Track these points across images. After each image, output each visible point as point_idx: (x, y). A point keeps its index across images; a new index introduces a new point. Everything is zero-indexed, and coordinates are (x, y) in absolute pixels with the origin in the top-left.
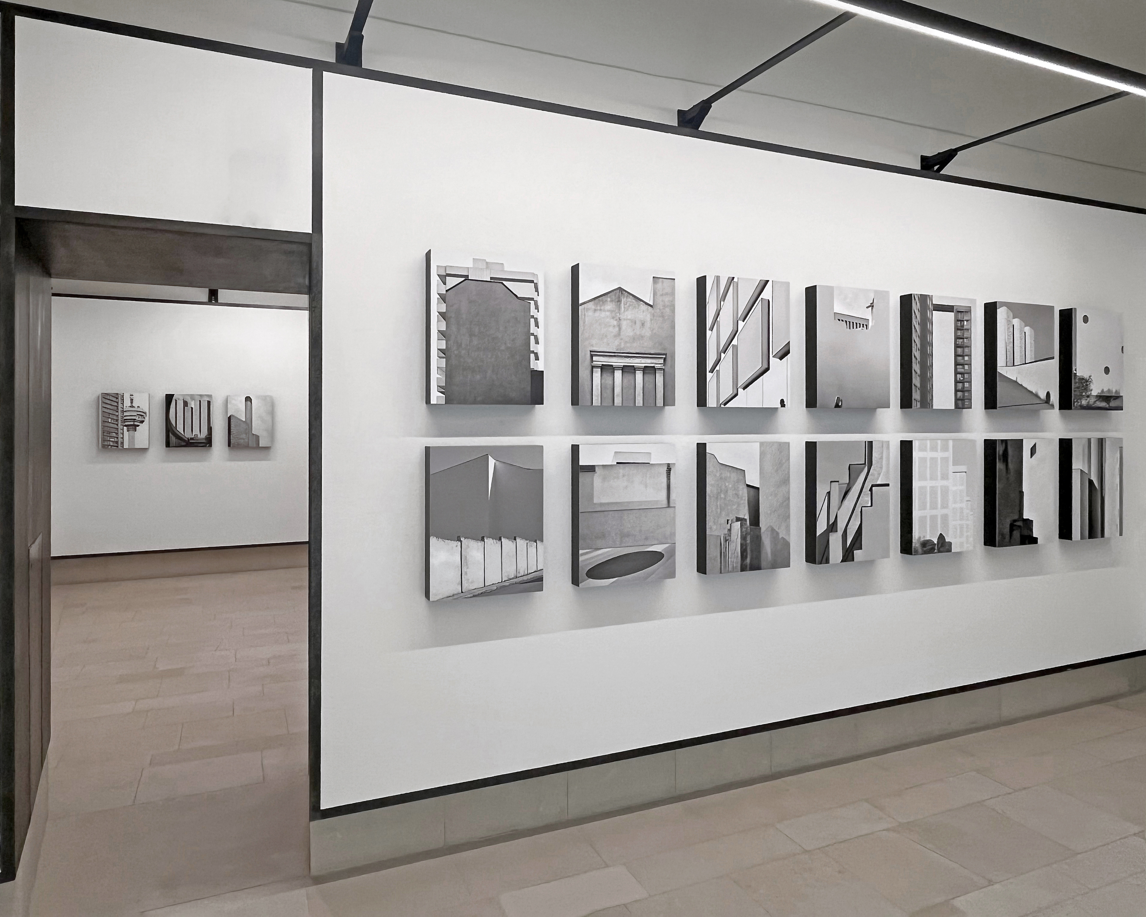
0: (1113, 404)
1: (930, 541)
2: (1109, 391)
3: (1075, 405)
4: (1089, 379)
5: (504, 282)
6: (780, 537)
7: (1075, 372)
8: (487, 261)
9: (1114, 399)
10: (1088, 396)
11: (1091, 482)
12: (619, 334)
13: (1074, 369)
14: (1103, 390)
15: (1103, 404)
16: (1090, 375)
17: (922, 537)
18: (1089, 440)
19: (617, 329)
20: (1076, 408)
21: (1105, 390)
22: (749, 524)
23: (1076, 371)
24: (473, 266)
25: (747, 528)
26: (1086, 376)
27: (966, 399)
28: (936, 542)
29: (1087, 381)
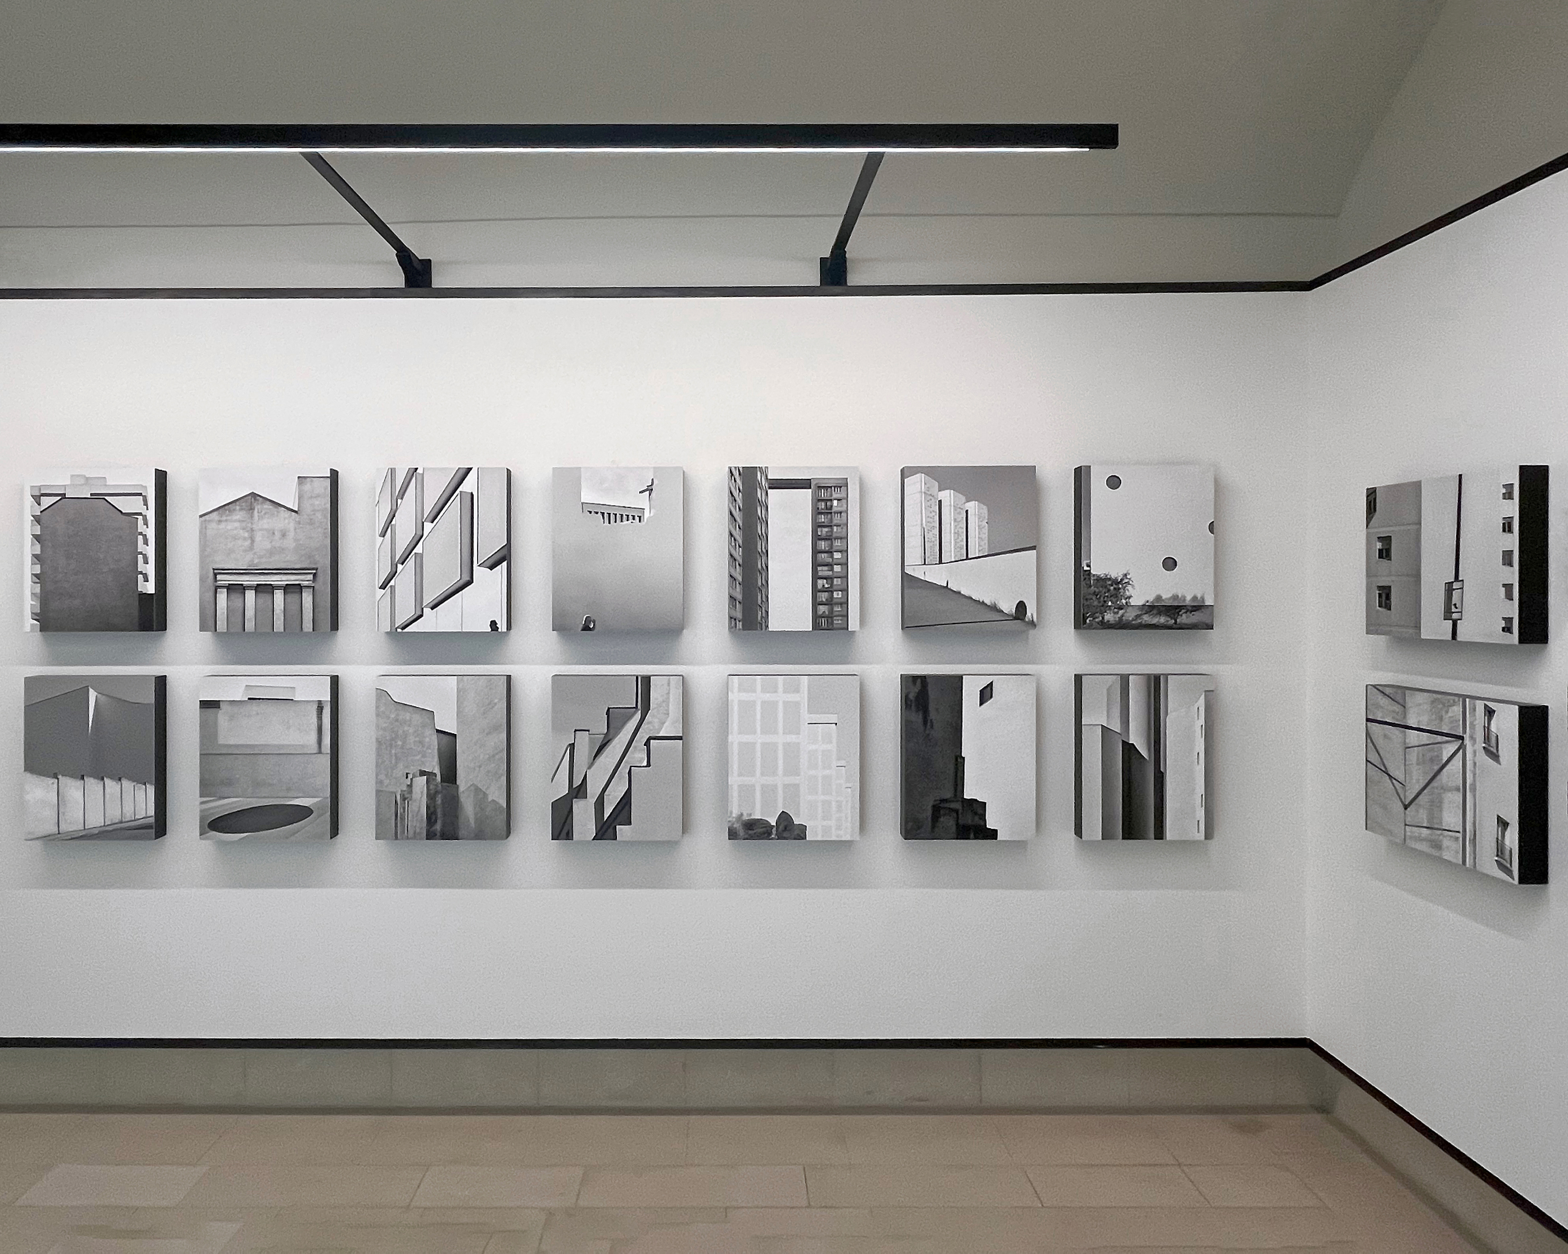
0: (1187, 619)
1: (761, 822)
2: (1176, 597)
4: (1122, 579)
5: (106, 498)
6: (490, 799)
7: (1086, 568)
8: (87, 476)
9: (1191, 612)
10: (1121, 608)
11: (1129, 749)
12: (251, 548)
13: (1083, 564)
14: (1159, 597)
15: (1161, 620)
16: (1125, 572)
17: (745, 814)
18: (1125, 679)
19: (249, 542)
20: (1090, 627)
21: (1164, 597)
22: (439, 780)
23: (1089, 566)
24: (71, 481)
25: (436, 785)
26: (1115, 573)
27: (835, 616)
28: (774, 824)
29: (1118, 583)
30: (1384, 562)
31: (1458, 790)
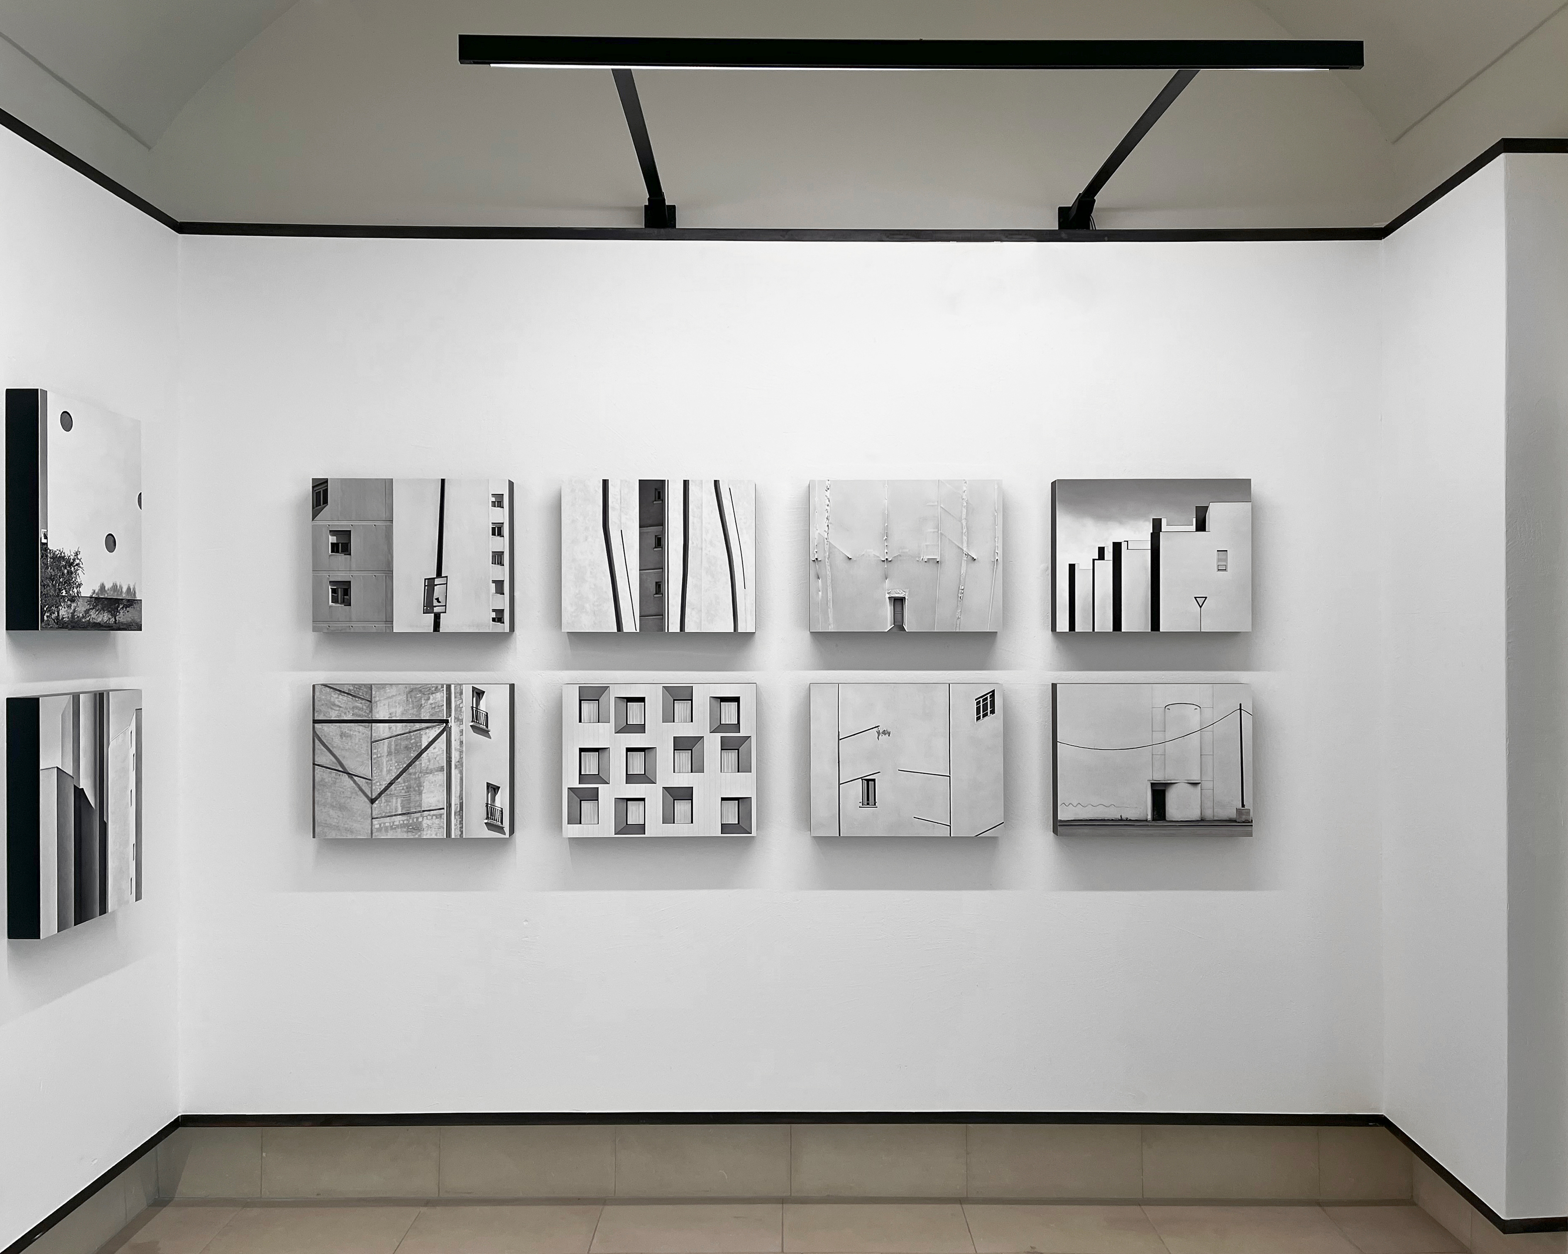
0: (123, 616)
2: (115, 587)
3: (45, 618)
4: (74, 560)
7: (44, 541)
9: (126, 607)
10: (73, 599)
11: (79, 793)
13: (41, 535)
14: (103, 587)
15: (104, 617)
16: (77, 551)
18: (76, 697)
20: (47, 627)
21: (108, 586)
23: (46, 537)
26: (69, 553)
29: (71, 564)
30: (341, 557)
31: (442, 769)
